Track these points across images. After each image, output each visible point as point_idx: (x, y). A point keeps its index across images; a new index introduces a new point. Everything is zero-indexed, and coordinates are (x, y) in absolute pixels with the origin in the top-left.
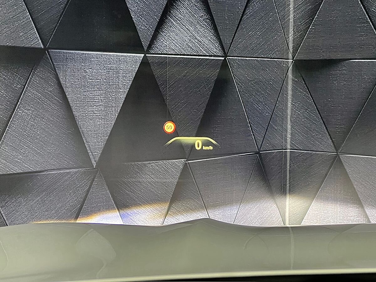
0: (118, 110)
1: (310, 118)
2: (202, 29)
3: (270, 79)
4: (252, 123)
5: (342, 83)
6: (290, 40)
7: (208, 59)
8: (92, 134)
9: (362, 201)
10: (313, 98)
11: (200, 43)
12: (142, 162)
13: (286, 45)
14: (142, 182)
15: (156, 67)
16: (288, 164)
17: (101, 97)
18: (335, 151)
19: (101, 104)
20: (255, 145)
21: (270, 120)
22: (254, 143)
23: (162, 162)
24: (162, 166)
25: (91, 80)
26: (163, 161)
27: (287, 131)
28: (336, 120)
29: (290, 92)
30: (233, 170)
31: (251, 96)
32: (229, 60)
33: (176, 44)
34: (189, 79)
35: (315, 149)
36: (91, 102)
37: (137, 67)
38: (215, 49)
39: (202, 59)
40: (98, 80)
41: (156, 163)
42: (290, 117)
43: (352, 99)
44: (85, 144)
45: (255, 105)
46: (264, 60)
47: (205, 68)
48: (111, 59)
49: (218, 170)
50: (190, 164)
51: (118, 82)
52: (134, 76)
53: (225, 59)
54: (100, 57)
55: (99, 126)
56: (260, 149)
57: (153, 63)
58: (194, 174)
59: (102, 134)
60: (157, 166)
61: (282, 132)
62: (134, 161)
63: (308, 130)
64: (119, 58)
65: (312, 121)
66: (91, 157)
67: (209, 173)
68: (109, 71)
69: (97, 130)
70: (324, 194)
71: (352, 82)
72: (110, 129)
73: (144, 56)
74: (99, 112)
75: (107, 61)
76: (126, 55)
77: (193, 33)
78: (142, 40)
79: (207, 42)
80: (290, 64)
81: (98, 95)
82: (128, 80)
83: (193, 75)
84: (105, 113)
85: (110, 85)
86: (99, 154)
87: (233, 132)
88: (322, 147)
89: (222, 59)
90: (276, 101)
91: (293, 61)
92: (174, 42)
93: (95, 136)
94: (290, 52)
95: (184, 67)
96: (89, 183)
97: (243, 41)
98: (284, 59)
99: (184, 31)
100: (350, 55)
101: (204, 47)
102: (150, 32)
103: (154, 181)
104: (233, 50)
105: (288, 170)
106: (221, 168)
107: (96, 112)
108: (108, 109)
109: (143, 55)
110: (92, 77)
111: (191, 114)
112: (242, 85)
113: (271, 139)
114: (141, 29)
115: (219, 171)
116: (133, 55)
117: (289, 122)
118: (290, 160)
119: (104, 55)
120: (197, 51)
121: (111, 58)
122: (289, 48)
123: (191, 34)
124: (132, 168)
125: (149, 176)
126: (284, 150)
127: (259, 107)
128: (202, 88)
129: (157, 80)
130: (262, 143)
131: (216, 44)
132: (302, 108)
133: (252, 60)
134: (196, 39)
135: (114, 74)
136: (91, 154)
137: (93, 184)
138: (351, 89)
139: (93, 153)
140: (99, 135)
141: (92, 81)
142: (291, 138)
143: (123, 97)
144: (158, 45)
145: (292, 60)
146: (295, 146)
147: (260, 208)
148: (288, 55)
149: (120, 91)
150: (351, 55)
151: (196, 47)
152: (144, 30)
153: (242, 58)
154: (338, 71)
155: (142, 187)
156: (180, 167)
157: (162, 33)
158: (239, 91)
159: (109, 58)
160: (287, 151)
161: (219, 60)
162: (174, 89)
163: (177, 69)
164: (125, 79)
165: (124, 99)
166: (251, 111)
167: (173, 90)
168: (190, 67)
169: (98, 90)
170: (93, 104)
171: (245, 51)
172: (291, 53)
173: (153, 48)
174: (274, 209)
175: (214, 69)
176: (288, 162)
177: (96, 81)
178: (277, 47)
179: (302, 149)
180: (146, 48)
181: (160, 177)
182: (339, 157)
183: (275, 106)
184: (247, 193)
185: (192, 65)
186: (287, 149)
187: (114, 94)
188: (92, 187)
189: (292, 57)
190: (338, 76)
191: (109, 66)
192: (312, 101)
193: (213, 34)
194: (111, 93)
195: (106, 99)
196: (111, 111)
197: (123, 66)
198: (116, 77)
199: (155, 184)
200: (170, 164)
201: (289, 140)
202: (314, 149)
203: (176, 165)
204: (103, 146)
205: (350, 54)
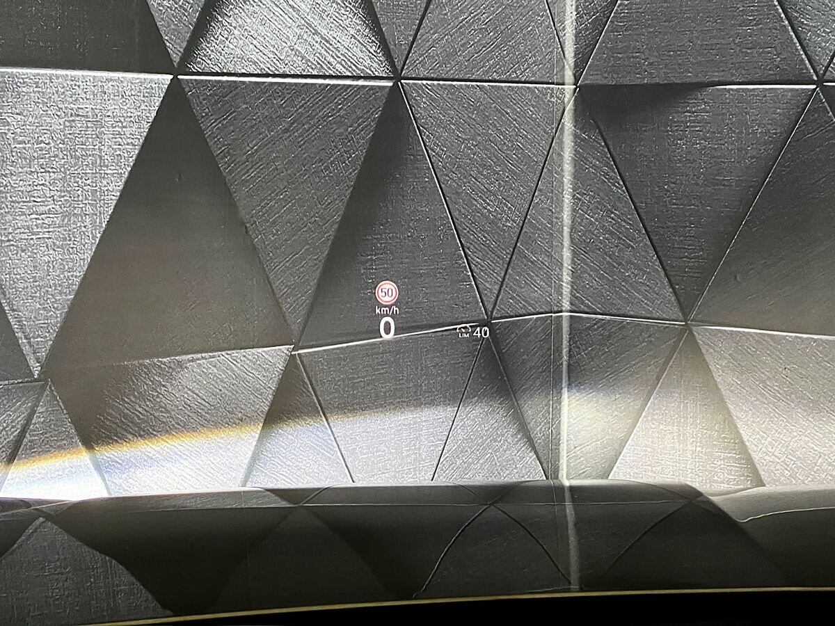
0: (100, 223)
1: (620, 233)
2: (332, 6)
3: (517, 135)
4: (468, 248)
5: (698, 144)
6: (567, 35)
7: (350, 86)
8: (27, 287)
9: (747, 444)
10: (627, 183)
11: (328, 45)
12: (173, 358)
13: (558, 49)
14: (174, 411)
15: (208, 108)
16: (565, 351)
17: (50, 190)
18: (681, 317)
19: (51, 207)
20: (477, 303)
21: (518, 239)
22: (476, 297)
23: (227, 354)
24: (228, 365)
25: (21, 146)
26: (229, 352)
27: (562, 264)
28: (681, 238)
29: (568, 168)
30: (420, 368)
31: (465, 177)
32: (407, 88)
33: (262, 48)
34: (300, 139)
35: (633, 311)
36: (22, 204)
37: (153, 108)
38: (367, 58)
39: (334, 85)
40: (42, 145)
41: (211, 357)
42: (569, 230)
43: (724, 185)
44: (7, 317)
45: (476, 200)
46: (502, 87)
47: (342, 108)
48: (76, 87)
49: (378, 370)
50: (304, 359)
51: (100, 150)
52: (145, 134)
53: (395, 85)
54: (45, 83)
55: (48, 266)
56: (492, 312)
57: (199, 98)
58: (314, 382)
59: (56, 286)
60: (215, 366)
61: (548, 267)
62: (150, 357)
63: (615, 264)
64: (100, 84)
65: (624, 240)
66: (26, 349)
67: (354, 378)
68: (73, 121)
69: (42, 279)
70: (653, 426)
71: (722, 142)
72: (78, 274)
73: (171, 80)
74: (47, 230)
75: (67, 93)
76: (123, 77)
77: (309, 17)
78: (167, 35)
79: (346, 41)
80: (568, 96)
81: (43, 185)
82: (128, 144)
83: (310, 128)
84: (65, 230)
85: (77, 158)
86: (50, 340)
87: (417, 272)
88: (648, 305)
89: (387, 87)
90: (533, 191)
91: (576, 89)
92: (255, 42)
93: (36, 293)
94: (568, 64)
95: (284, 108)
96: (19, 419)
97: (442, 38)
98: (553, 83)
99: (282, 13)
100: (716, 74)
101: (339, 55)
102: (189, 14)
103: (207, 405)
104: (417, 62)
105: (565, 363)
106: (386, 366)
107: (38, 230)
108: (72, 222)
109: (171, 77)
110: (24, 136)
111: (305, 229)
112: (443, 151)
113: (522, 288)
114: (161, 8)
115: (382, 374)
116: (143, 76)
117: (567, 242)
118: (570, 338)
119: (58, 78)
120: (319, 66)
121: (79, 86)
122: (567, 56)
123: (303, 22)
124: (144, 376)
125: (193, 392)
126: (553, 315)
127: (489, 205)
128: (332, 163)
129: (211, 144)
130: (498, 296)
131: (371, 47)
132: (598, 208)
133: (468, 86)
134: (316, 33)
135: (87, 127)
136: (24, 341)
137: (33, 422)
138: (719, 160)
139: (32, 339)
140: (47, 291)
141: (24, 148)
142: (572, 282)
143: (114, 188)
144: (212, 51)
145: (575, 87)
146: (583, 303)
147: (494, 463)
148: (564, 75)
149: (107, 174)
150: (722, 73)
151: (317, 55)
152: (171, 10)
153: (441, 82)
154: (689, 114)
155: (173, 422)
156: (278, 365)
157: (220, 19)
158: (433, 168)
159: (71, 85)
160: (562, 316)
161: (379, 87)
162: (258, 165)
163: (266, 114)
164: (120, 140)
165: (118, 194)
166: (466, 216)
167: (256, 167)
168: (300, 108)
169: (43, 170)
170: (29, 208)
171: (450, 63)
172: (570, 67)
173: (199, 59)
174: (529, 463)
175: (365, 111)
176: (565, 343)
177: (36, 146)
178: (533, 53)
179: (601, 312)
180: (176, 58)
181: (224, 393)
182: (691, 332)
183: (529, 202)
184: (458, 425)
185: (306, 103)
186: (561, 312)
187: (88, 182)
188: (29, 431)
189: (572, 77)
190: (688, 127)
191: (72, 106)
192: (623, 191)
193: (362, 21)
194: (81, 179)
195: (66, 193)
196: (81, 226)
197: (114, 106)
198: (94, 136)
199: (208, 413)
200: (249, 359)
201: (566, 289)
202: (629, 311)
203: (266, 361)
204: (59, 319)
205: (717, 72)
